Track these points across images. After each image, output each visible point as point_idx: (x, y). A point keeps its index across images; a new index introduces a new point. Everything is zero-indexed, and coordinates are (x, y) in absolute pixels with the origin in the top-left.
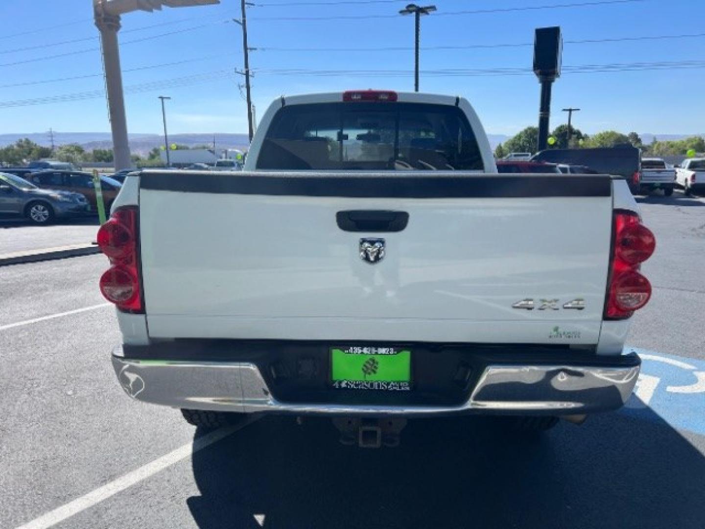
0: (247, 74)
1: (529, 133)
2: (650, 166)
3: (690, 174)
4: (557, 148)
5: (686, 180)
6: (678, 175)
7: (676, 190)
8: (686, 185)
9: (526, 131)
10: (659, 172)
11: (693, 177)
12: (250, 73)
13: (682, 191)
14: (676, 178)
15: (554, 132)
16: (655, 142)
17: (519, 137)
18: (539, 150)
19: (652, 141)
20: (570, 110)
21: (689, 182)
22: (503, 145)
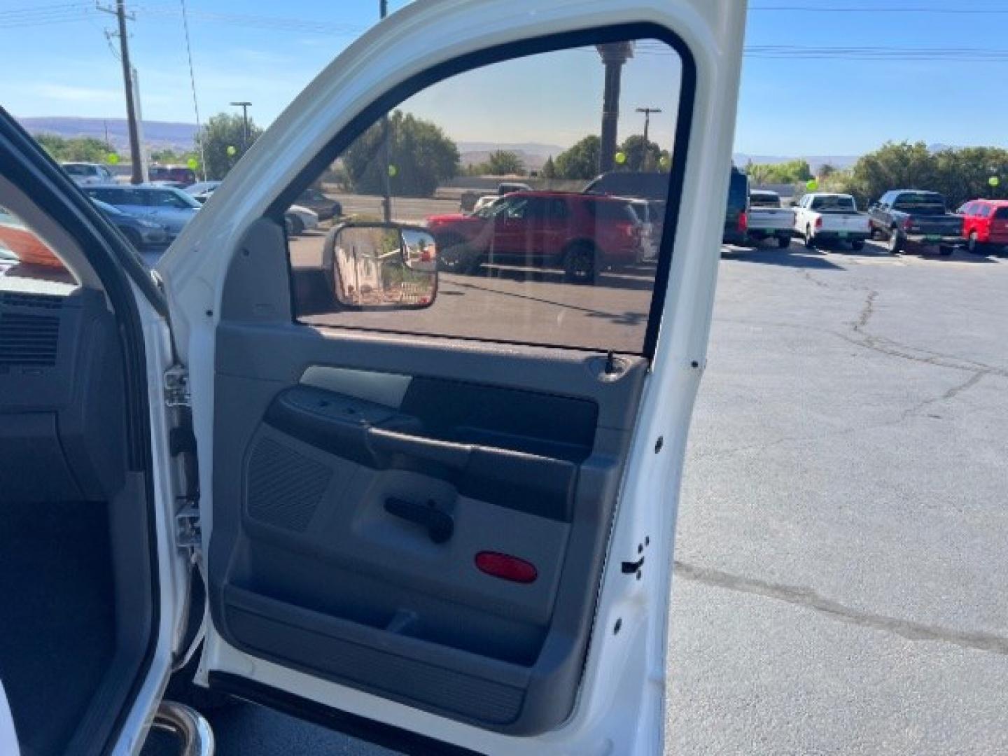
0: (121, 14)
1: (590, 143)
2: (760, 203)
3: (814, 216)
4: (627, 170)
5: (808, 226)
6: (798, 218)
7: (793, 240)
8: (808, 232)
9: (586, 141)
10: (772, 212)
11: (819, 222)
12: (127, 12)
13: (802, 242)
14: (795, 222)
15: (623, 144)
16: (750, 165)
17: (576, 150)
18: (601, 173)
19: (746, 163)
20: (647, 111)
21: (813, 230)
22: (554, 160)
